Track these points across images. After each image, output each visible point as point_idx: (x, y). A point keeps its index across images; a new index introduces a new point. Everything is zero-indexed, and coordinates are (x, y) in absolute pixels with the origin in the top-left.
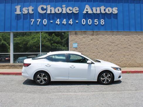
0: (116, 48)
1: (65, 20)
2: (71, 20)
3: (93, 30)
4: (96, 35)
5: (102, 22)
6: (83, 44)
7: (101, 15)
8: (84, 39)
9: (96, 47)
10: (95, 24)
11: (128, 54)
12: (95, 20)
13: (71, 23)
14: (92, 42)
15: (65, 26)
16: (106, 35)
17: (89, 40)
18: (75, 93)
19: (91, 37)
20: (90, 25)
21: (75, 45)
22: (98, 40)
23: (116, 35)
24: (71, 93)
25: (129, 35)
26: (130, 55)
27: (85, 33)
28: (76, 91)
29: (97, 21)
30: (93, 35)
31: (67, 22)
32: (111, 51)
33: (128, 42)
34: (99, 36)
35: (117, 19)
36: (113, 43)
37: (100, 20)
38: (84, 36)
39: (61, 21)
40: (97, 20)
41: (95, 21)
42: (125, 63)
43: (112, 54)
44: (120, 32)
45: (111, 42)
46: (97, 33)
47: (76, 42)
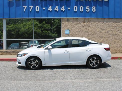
0: (107, 34)
1: (57, 7)
2: (63, 7)
3: (84, 17)
4: (88, 22)
5: (94, 9)
6: (75, 30)
7: (92, 3)
8: (76, 26)
9: (88, 34)
10: (87, 11)
11: (118, 40)
12: (87, 7)
13: (64, 10)
14: (83, 29)
15: (57, 13)
16: (98, 22)
17: (80, 27)
18: (71, 80)
19: (82, 24)
20: (82, 12)
21: (67, 32)
22: (90, 27)
23: (107, 22)
24: (68, 81)
25: (119, 22)
26: (120, 42)
27: (77, 19)
28: (72, 78)
29: (88, 9)
30: (84, 22)
31: (59, 9)
32: (102, 38)
33: (119, 29)
34: (90, 23)
35: (108, 6)
36: (104, 30)
37: (92, 7)
38: (76, 23)
39: (53, 8)
40: (89, 7)
41: (87, 9)
42: (115, 49)
43: (103, 41)
44: (111, 19)
45: (102, 29)
46: (89, 20)
47: (68, 29)
